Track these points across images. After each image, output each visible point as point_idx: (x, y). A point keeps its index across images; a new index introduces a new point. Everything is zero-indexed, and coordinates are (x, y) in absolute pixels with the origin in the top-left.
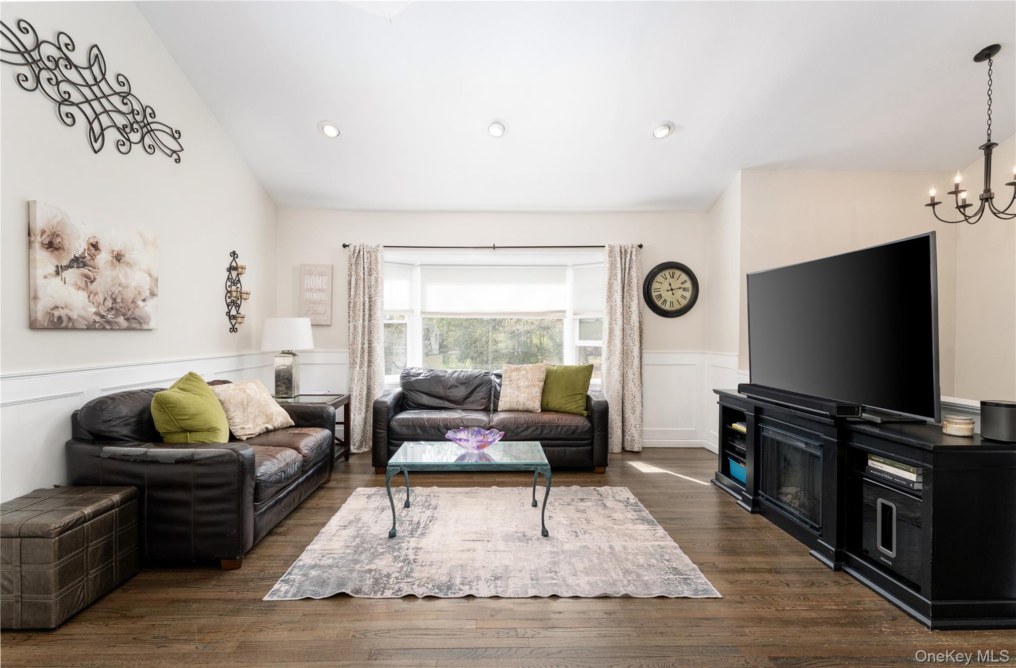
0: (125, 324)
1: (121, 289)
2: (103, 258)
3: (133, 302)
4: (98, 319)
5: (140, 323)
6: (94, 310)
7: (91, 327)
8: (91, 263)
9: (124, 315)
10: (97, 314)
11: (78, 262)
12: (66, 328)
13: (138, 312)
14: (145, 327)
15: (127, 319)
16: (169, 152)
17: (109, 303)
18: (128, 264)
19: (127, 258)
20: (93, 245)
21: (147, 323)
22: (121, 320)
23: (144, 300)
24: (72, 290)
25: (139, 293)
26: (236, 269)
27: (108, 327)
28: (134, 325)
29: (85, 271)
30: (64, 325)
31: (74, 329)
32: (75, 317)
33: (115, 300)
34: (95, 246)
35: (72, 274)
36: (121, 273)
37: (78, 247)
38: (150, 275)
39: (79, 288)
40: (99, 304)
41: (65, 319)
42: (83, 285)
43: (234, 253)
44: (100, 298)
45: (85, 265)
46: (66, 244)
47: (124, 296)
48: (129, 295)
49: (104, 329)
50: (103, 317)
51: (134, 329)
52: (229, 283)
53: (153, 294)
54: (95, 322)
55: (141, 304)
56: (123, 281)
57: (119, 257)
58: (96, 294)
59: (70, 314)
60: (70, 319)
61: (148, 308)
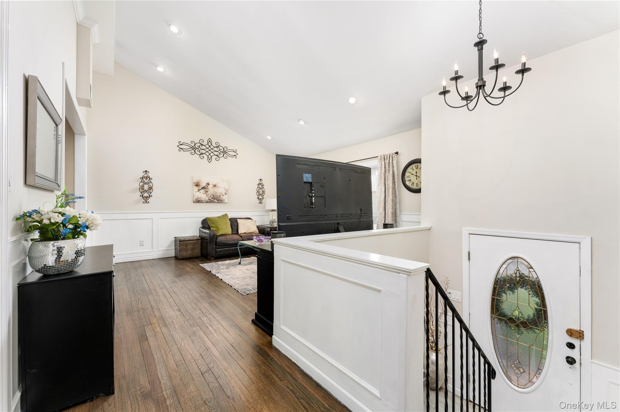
0: (217, 201)
1: (215, 193)
2: (210, 187)
3: (219, 196)
4: (209, 200)
5: (221, 201)
6: (208, 198)
7: (207, 202)
8: (207, 188)
9: (216, 199)
10: (209, 199)
11: (203, 188)
12: (201, 202)
13: (221, 199)
14: (223, 202)
15: (218, 200)
16: (233, 156)
17: (212, 197)
18: (218, 187)
19: (217, 186)
20: (207, 184)
21: (224, 201)
22: (216, 200)
23: (223, 196)
24: (202, 194)
25: (221, 194)
26: (260, 184)
27: (212, 202)
28: (219, 202)
29: (205, 190)
30: (200, 202)
31: (202, 202)
32: (203, 200)
33: (214, 196)
34: (208, 184)
35: (202, 191)
36: (216, 189)
37: (204, 185)
38: (225, 189)
39: (204, 194)
40: (209, 197)
41: (200, 200)
42: (205, 193)
43: (261, 179)
44: (210, 196)
45: (205, 188)
46: (201, 185)
47: (217, 195)
48: (218, 194)
49: (211, 202)
50: (210, 200)
51: (220, 203)
52: (258, 189)
53: (226, 194)
54: (208, 201)
55: (222, 196)
56: (216, 191)
57: (215, 186)
58: (208, 195)
59: (202, 200)
60: (201, 200)
61: (225, 198)
